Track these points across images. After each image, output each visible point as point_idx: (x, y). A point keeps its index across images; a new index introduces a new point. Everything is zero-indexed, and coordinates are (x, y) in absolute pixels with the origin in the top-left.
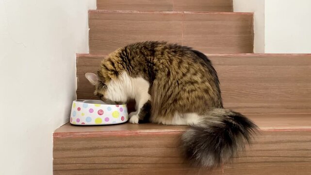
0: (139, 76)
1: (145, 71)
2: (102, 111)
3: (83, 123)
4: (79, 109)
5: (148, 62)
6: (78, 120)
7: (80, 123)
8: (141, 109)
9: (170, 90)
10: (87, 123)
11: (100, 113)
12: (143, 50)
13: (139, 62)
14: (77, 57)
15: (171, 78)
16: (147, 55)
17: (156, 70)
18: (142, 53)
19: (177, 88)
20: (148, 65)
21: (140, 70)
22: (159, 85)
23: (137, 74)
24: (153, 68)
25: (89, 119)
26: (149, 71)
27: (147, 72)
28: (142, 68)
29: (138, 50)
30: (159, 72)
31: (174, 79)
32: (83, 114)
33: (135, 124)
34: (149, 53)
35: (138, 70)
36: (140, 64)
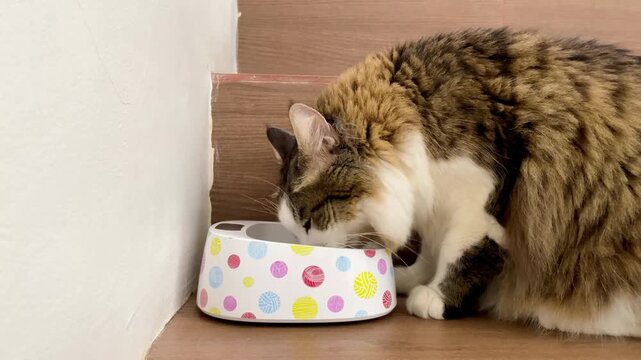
0: (459, 154)
1: (481, 130)
2: (317, 271)
3: (250, 315)
4: (234, 261)
5: (494, 97)
6: (230, 303)
7: (236, 315)
8: (452, 267)
9: (596, 202)
10: (261, 316)
11: (312, 278)
12: (471, 59)
13: (460, 99)
14: (214, 85)
15: (596, 155)
16: (489, 75)
17: (530, 125)
18: (467, 68)
19: (627, 193)
20: (494, 111)
21: (463, 128)
22: (545, 180)
23: (452, 144)
24: (515, 118)
25: (268, 299)
26: (496, 130)
27: (490, 136)
28: (471, 122)
29: (449, 56)
30: (543, 129)
31: (608, 159)
32: (248, 282)
33: (432, 319)
34: (491, 66)
35: (456, 130)
36: (466, 108)
